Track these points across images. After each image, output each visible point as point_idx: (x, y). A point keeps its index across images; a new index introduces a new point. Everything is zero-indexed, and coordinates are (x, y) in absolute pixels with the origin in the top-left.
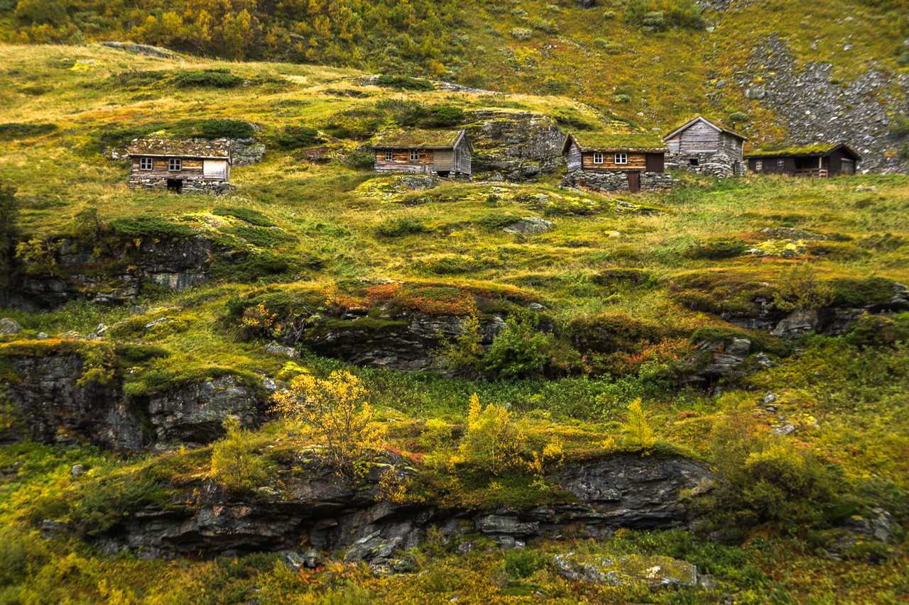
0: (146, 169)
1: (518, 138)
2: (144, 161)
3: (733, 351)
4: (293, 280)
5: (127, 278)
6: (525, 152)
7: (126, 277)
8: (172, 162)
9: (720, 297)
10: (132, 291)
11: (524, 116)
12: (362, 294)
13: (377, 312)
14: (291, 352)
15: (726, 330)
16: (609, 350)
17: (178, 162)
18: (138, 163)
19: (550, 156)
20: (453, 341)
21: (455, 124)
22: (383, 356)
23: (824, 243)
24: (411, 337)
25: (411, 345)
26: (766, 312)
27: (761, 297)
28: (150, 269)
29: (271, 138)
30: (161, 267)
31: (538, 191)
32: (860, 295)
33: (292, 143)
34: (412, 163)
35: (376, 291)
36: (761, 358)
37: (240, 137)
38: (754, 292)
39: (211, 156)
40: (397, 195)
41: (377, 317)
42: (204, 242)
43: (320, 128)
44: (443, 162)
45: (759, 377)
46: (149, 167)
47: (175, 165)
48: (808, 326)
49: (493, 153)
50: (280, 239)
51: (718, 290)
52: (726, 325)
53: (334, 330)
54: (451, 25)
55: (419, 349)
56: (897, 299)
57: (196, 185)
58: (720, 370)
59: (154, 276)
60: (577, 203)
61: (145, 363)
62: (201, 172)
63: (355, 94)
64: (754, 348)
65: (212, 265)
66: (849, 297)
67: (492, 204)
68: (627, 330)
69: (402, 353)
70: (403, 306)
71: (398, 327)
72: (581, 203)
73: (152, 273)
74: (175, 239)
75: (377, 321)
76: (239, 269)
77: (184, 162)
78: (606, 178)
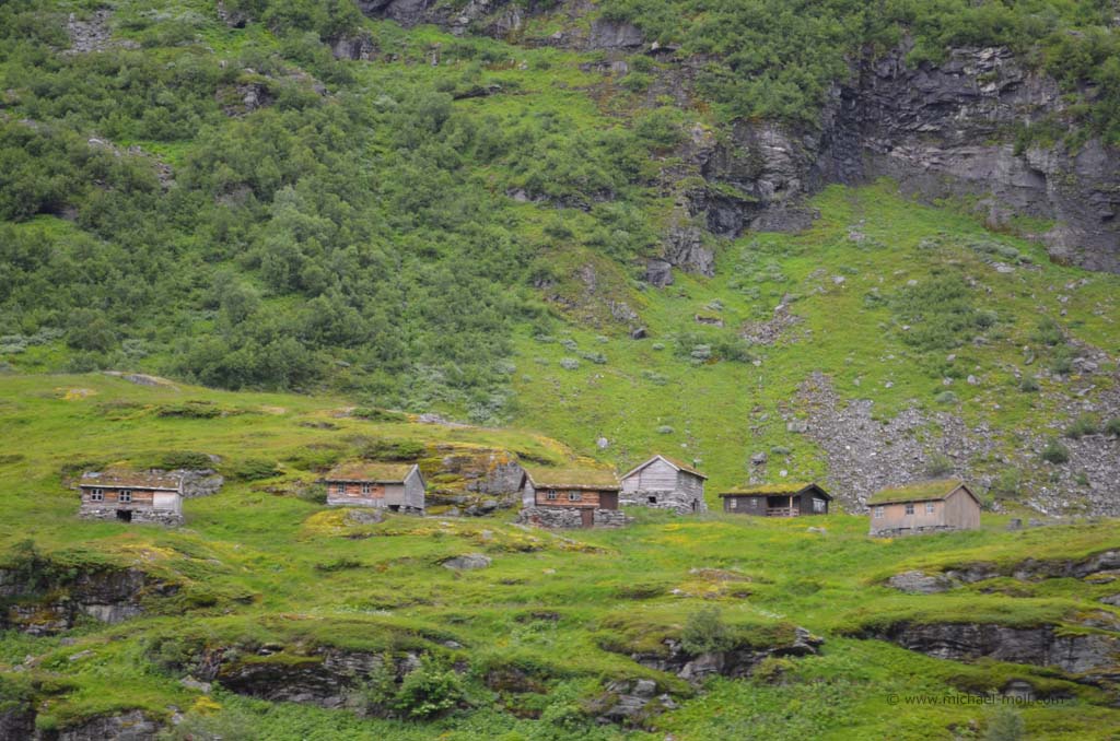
0: (97, 499)
1: (477, 473)
2: (95, 492)
3: (639, 693)
4: (223, 614)
5: (61, 609)
6: (482, 486)
7: (59, 608)
8: (123, 493)
9: (632, 637)
10: (63, 623)
11: (485, 451)
12: (280, 630)
13: (293, 648)
14: (206, 687)
15: (632, 672)
16: (521, 691)
17: (128, 493)
18: (89, 494)
19: (508, 491)
20: (367, 678)
21: (415, 458)
22: (297, 693)
23: (747, 585)
24: (325, 673)
25: (325, 682)
26: (674, 654)
27: (670, 639)
28: (84, 601)
29: (230, 470)
30: (94, 599)
31: (485, 528)
32: (764, 640)
33: (250, 475)
34: (363, 496)
35: (294, 627)
36: (665, 701)
37: (198, 468)
38: (663, 635)
39: (161, 488)
40: (344, 529)
41: (292, 653)
42: (137, 574)
43: (280, 460)
44: (394, 496)
45: (660, 719)
46: (100, 498)
47: (125, 496)
48: (713, 669)
49: (450, 488)
50: (213, 571)
51: (631, 631)
52: (636, 667)
53: (248, 666)
54: (499, 355)
55: (334, 686)
56: (798, 643)
57: (146, 516)
58: (625, 712)
59: (87, 607)
60: (520, 540)
61: (60, 697)
62: (151, 503)
63: (328, 426)
64: (658, 691)
65: (144, 598)
66: (755, 641)
67: (436, 540)
68: (538, 670)
69: (315, 690)
70: (319, 642)
71: (313, 663)
72: (524, 539)
73: (85, 604)
74: (109, 570)
75: (292, 657)
76: (171, 602)
77: (135, 494)
78: (559, 515)
